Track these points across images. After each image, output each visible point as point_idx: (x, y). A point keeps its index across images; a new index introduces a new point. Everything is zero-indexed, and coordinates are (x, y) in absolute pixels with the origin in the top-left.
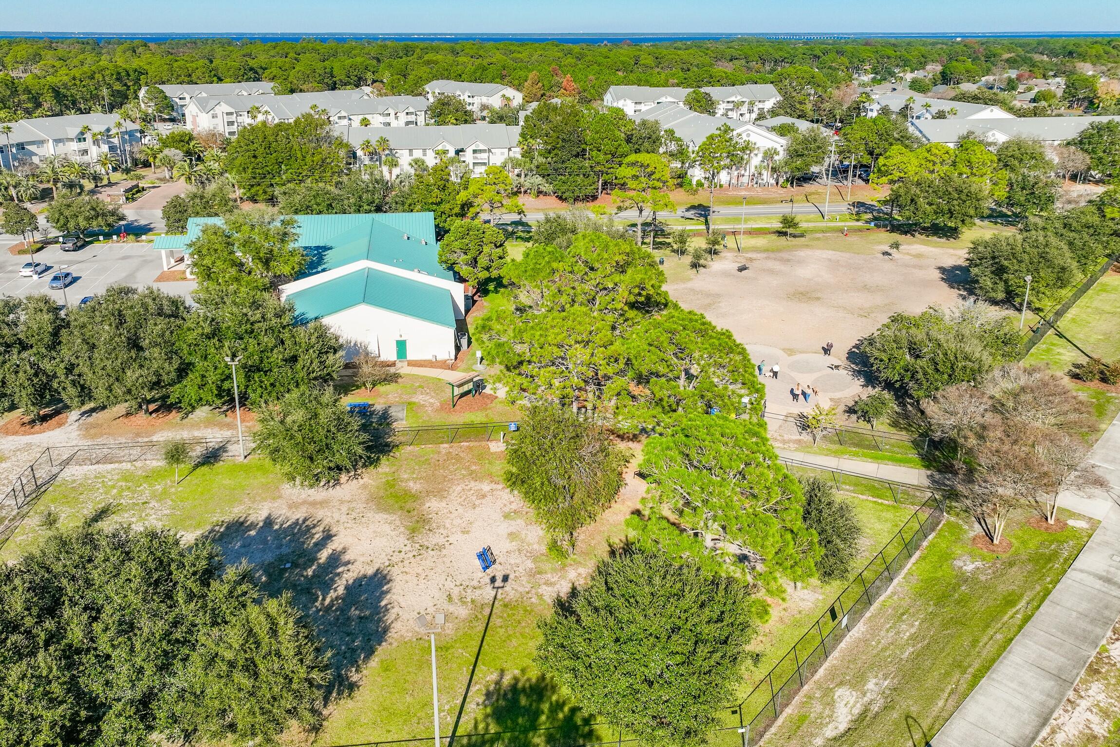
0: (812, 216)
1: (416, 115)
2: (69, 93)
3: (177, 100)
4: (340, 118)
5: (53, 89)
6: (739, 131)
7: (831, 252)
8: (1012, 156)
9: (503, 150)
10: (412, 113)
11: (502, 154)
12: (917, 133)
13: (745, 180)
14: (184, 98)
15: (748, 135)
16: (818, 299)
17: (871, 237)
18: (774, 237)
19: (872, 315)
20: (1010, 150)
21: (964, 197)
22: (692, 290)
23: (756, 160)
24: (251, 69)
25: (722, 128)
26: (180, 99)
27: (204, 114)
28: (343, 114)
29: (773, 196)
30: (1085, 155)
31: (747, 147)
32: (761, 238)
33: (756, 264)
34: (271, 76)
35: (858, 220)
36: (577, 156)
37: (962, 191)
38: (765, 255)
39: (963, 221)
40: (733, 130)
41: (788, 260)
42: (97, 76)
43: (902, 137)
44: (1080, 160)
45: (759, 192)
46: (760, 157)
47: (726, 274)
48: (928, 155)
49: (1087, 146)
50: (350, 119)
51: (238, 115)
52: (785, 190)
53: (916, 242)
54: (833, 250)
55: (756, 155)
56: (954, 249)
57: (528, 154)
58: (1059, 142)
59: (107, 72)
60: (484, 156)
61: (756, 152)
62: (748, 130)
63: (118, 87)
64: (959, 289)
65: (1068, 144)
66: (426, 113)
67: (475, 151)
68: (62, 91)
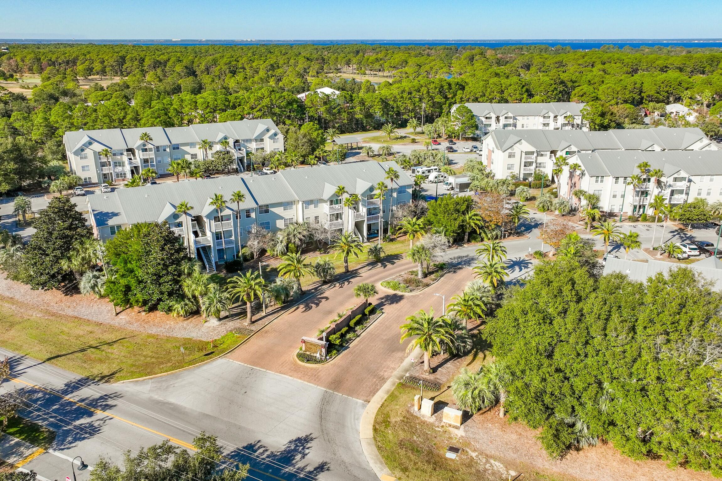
2: (395, 105)
3: (483, 119)
5: (383, 101)
14: (490, 118)
24: (562, 82)
26: (487, 118)
27: (500, 152)
34: (581, 93)
42: (422, 89)
51: (539, 154)
59: (432, 86)
63: (438, 99)
68: (391, 103)
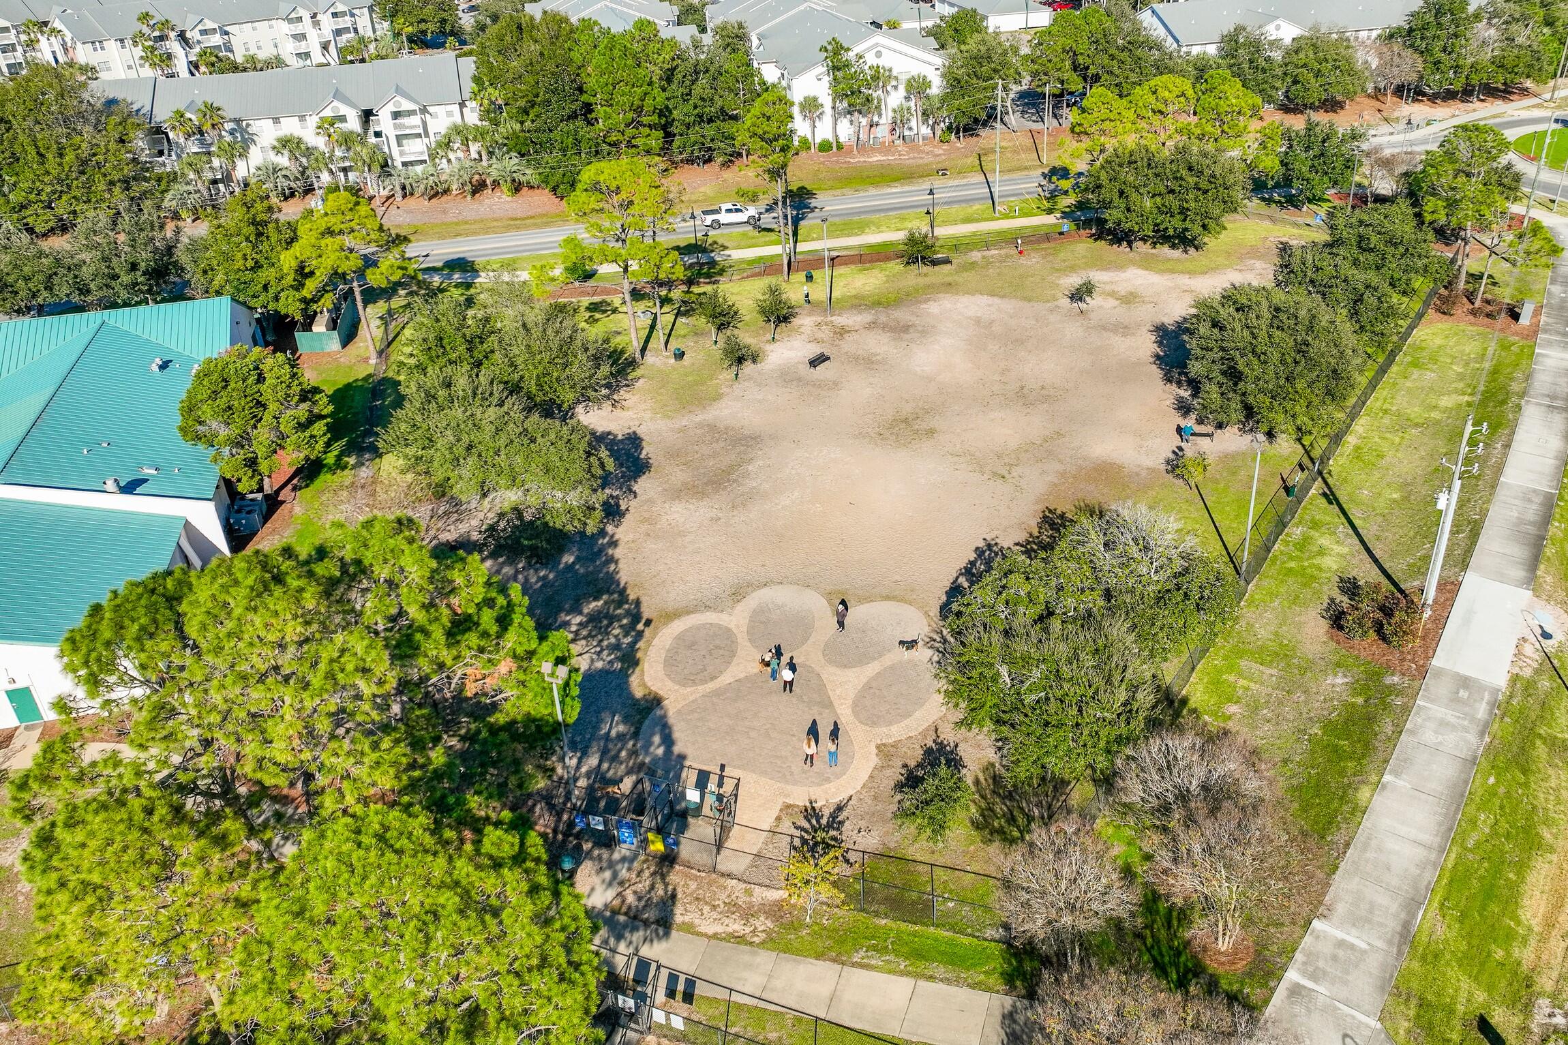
0: (976, 207)
1: (353, 15)
4: (204, 32)
6: (857, 49)
7: (984, 300)
8: (1305, 66)
9: (449, 108)
10: (343, 14)
11: (449, 114)
12: (1161, 32)
13: (882, 132)
15: (879, 55)
16: (931, 432)
17: (1062, 255)
18: (896, 267)
19: (1016, 471)
20: (1302, 55)
21: (1204, 185)
22: (712, 428)
23: (895, 99)
25: (829, 47)
28: (209, 24)
29: (925, 161)
30: (1416, 56)
31: (879, 77)
32: (876, 272)
33: (849, 344)
35: (1050, 211)
36: (573, 116)
37: (1202, 172)
38: (867, 317)
39: (1204, 227)
40: (848, 49)
41: (906, 328)
43: (1129, 43)
44: (1409, 66)
45: (902, 156)
46: (902, 92)
47: (787, 377)
48: (1152, 99)
49: (1418, 42)
50: (227, 33)
52: (945, 146)
53: (1132, 263)
54: (992, 294)
55: (895, 87)
56: (1191, 273)
57: (492, 113)
58: (1379, 32)
60: (416, 120)
61: (894, 83)
62: (877, 45)
64: (1179, 384)
65: (1391, 36)
66: (371, 9)
67: (396, 115)
